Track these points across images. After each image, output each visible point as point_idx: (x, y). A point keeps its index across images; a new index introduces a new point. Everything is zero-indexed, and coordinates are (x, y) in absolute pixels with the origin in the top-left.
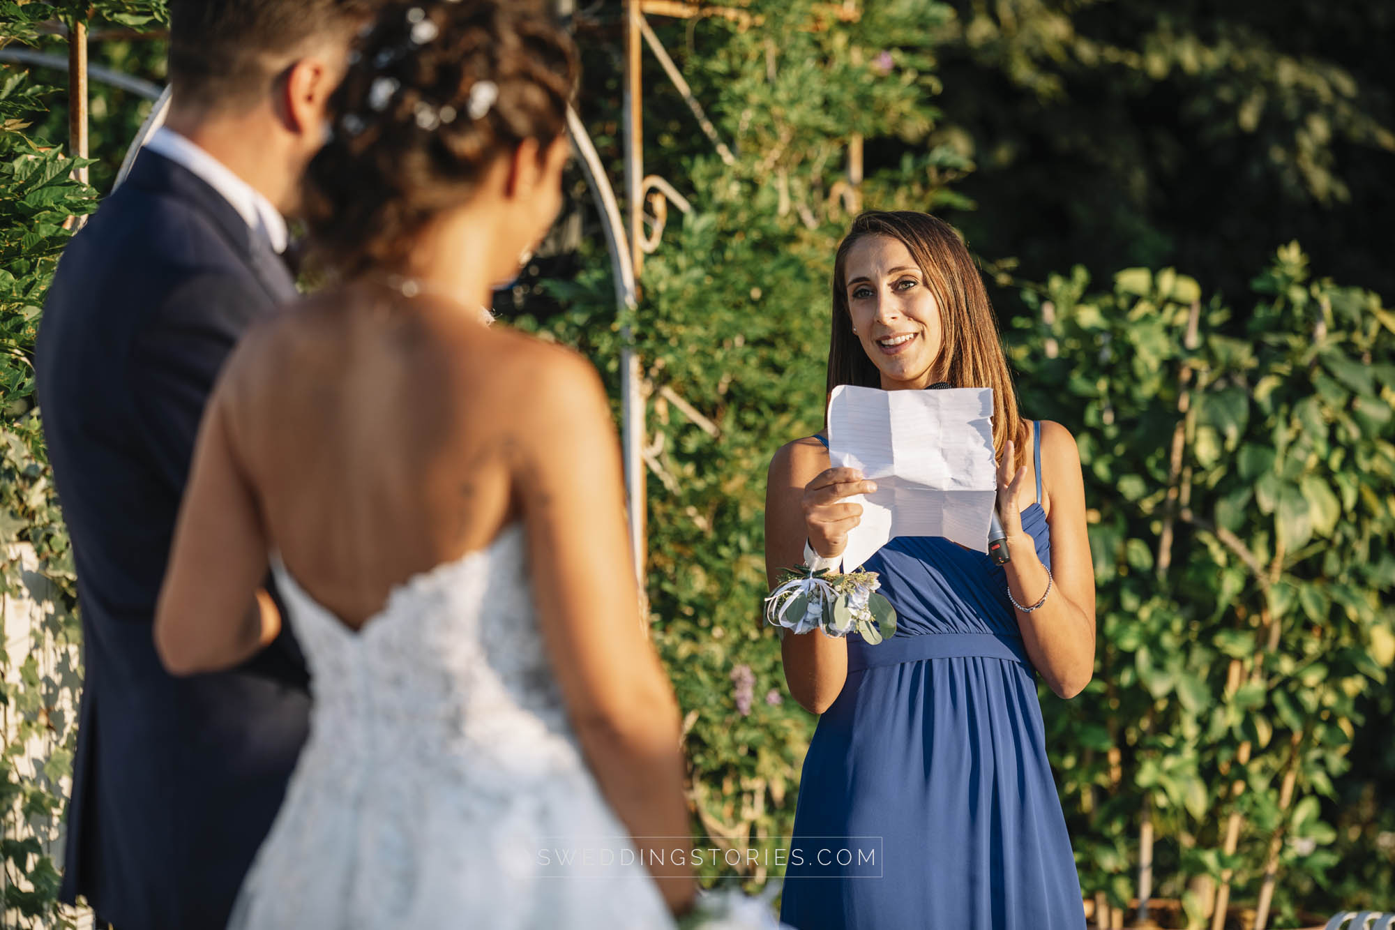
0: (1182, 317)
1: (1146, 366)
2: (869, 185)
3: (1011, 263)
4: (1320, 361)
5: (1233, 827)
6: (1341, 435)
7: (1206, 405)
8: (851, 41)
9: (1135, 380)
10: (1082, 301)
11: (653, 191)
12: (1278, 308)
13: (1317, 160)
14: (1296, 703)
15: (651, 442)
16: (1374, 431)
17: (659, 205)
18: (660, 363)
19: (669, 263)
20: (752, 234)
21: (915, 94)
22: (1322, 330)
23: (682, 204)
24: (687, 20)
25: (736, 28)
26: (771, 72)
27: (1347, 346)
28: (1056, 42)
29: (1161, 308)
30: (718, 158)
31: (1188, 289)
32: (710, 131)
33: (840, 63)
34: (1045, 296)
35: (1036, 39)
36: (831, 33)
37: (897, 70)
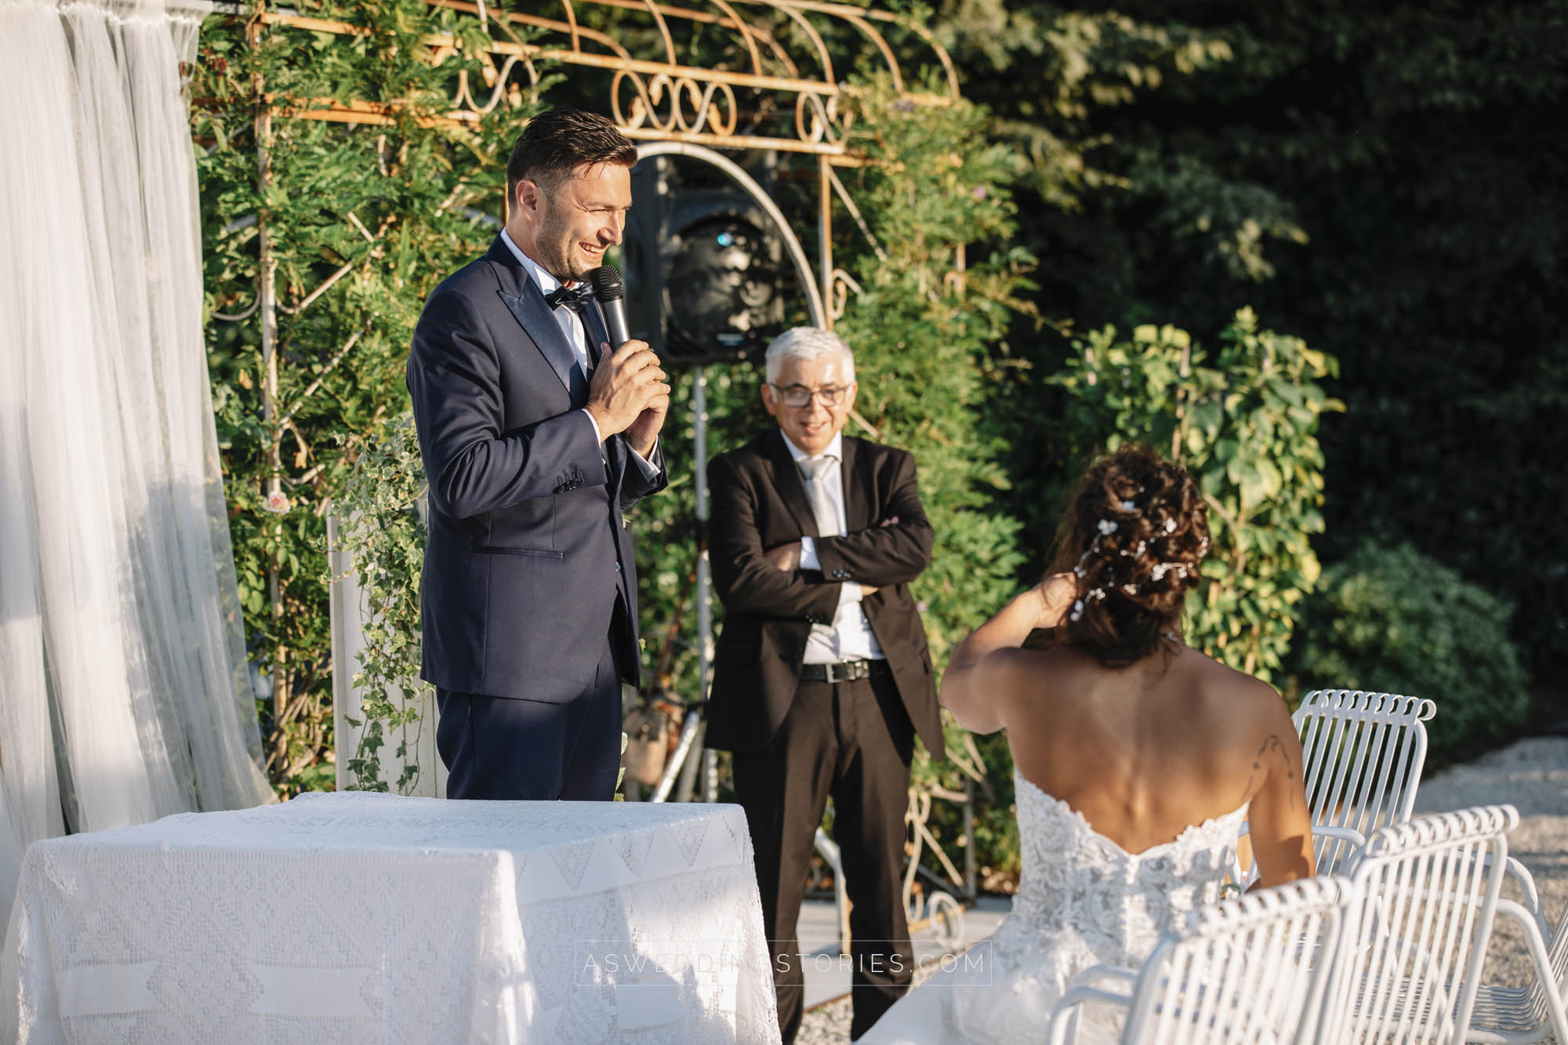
0: (1178, 357)
1: (1156, 388)
2: (971, 273)
3: (1069, 322)
4: (1268, 385)
6: (1281, 432)
7: (1195, 414)
8: (959, 180)
9: (1149, 398)
10: (1112, 347)
11: (838, 279)
12: (1237, 350)
13: (1251, 250)
14: (1255, 607)
16: (1303, 429)
17: (841, 288)
19: (849, 326)
20: (901, 307)
21: (1000, 213)
22: (1268, 364)
23: (855, 287)
24: (858, 169)
25: (888, 173)
26: (911, 201)
27: (1284, 374)
28: (1073, 172)
29: (1164, 351)
30: (877, 257)
31: (1182, 338)
32: (871, 240)
33: (952, 194)
34: (1087, 344)
35: (1059, 169)
36: (945, 175)
37: (989, 198)
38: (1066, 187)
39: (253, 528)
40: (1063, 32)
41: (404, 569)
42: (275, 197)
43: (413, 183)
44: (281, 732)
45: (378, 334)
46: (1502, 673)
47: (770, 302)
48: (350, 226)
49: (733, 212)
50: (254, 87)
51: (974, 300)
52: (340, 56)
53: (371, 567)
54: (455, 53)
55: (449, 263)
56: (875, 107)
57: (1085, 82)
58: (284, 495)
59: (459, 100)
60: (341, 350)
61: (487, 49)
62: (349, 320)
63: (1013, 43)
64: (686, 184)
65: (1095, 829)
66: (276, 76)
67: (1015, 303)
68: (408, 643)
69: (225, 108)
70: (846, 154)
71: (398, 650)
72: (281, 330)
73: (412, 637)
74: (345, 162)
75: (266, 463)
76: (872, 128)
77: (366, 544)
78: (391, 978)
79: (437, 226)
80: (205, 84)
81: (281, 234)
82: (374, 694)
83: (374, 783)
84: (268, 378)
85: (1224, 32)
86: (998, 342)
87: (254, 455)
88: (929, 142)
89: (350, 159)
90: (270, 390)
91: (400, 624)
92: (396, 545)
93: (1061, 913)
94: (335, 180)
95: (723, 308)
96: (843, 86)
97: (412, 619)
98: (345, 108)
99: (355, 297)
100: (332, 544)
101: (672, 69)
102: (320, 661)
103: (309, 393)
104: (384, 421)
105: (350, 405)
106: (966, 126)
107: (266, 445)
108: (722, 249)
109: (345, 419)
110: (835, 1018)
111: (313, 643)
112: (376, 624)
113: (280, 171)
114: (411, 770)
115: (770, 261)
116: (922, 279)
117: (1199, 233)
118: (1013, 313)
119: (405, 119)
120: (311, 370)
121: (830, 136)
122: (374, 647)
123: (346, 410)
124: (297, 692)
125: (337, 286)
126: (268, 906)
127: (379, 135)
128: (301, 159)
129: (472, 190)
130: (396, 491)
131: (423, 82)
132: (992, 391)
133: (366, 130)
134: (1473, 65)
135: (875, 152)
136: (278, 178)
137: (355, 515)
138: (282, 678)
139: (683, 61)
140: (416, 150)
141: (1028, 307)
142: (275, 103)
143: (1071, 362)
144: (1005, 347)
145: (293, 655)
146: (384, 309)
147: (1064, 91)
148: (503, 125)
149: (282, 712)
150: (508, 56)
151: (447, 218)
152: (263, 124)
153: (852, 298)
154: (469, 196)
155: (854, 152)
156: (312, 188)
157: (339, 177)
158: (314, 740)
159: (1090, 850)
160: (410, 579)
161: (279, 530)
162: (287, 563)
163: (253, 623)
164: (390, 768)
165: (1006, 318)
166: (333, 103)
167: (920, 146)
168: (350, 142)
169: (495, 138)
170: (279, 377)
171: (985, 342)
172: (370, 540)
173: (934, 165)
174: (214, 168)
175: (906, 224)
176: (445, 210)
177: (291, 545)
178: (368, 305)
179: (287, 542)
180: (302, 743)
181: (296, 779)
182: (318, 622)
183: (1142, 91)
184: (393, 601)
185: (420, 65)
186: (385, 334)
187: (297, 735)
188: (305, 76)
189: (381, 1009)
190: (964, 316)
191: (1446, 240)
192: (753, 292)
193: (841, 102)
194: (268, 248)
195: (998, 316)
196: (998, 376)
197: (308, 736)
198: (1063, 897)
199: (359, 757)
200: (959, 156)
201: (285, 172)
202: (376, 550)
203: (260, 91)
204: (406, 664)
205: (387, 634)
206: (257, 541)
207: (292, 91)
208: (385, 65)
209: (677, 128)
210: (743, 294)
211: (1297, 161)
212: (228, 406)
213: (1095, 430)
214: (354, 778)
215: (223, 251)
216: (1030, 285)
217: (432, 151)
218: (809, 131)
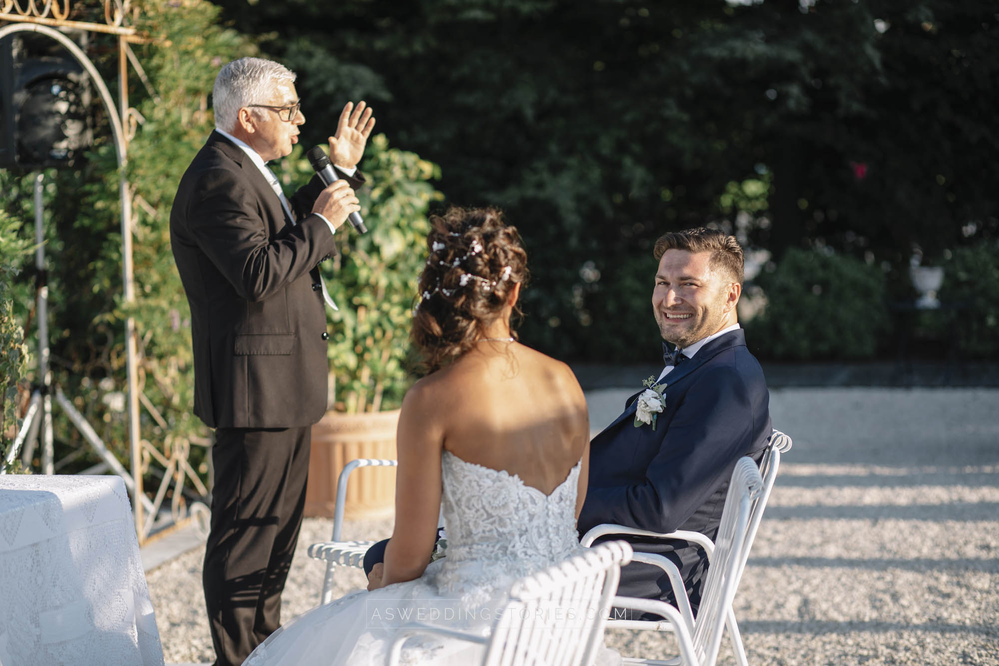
4: (398, 184)
5: (365, 374)
6: (405, 212)
8: (204, 53)
10: (301, 158)
11: (130, 116)
16: (418, 210)
17: (133, 121)
18: (135, 186)
19: (139, 144)
20: (171, 133)
22: (396, 170)
23: (142, 120)
24: (144, 45)
25: (160, 47)
26: (176, 64)
27: (407, 177)
30: (154, 101)
32: (150, 90)
33: (200, 62)
36: (195, 50)
47: (82, 132)
49: (58, 72)
64: (30, 54)
65: (525, 484)
70: (136, 34)
76: (150, 18)
88: (187, 28)
95: (49, 138)
106: (208, 18)
108: (53, 97)
115: (82, 106)
116: (184, 114)
121: (126, 23)
135: (154, 34)
155: (140, 33)
159: (525, 499)
167: (182, 30)
173: (188, 43)
175: (174, 79)
192: (71, 127)
193: (132, 2)
200: (202, 38)
209: (32, 15)
210: (63, 128)
211: (383, 52)
218: (113, 19)
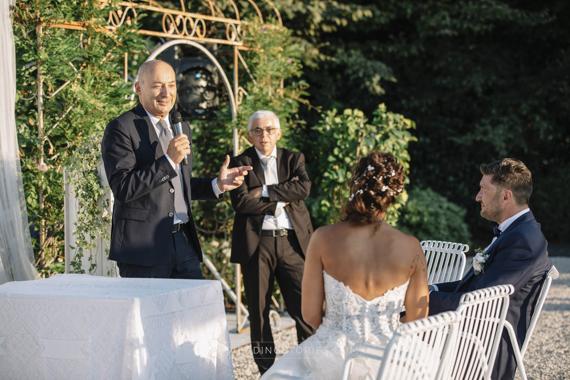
0: (359, 120)
1: (351, 131)
2: (286, 89)
3: (321, 107)
4: (391, 131)
6: (395, 148)
7: (365, 141)
8: (282, 56)
9: (349, 135)
10: (335, 116)
11: (240, 90)
12: (379, 118)
13: (377, 84)
15: (239, 148)
16: (403, 147)
17: (241, 94)
18: (241, 130)
19: (244, 107)
20: (262, 101)
21: (297, 68)
22: (391, 123)
23: (246, 93)
24: (248, 51)
25: (258, 53)
26: (266, 62)
27: (396, 127)
28: (315, 55)
29: (354, 118)
30: (253, 83)
31: (361, 114)
32: (251, 76)
33: (280, 61)
34: (326, 115)
35: (311, 54)
36: (277, 54)
37: (293, 63)
38: (314, 60)
39: (34, 176)
40: (313, 6)
41: (92, 192)
42: (43, 55)
43: (92, 51)
44: (43, 251)
45: (79, 106)
46: (462, 234)
47: (214, 98)
48: (70, 67)
49: (201, 66)
50: (36, 15)
51: (287, 99)
52: (67, 5)
53: (80, 191)
54: (108, 5)
55: (105, 81)
56: (254, 29)
57: (321, 24)
58: (45, 164)
59: (109, 21)
60: (66, 112)
61: (120, 4)
62: (69, 101)
63: (295, 9)
64: (185, 56)
65: (353, 292)
66: (44, 11)
67: (301, 100)
68: (93, 219)
69: (26, 22)
70: (243, 46)
71: (90, 221)
72: (44, 104)
73: (94, 216)
74: (69, 43)
75: (39, 153)
76: (252, 36)
77: (78, 182)
78: (93, 344)
79: (101, 67)
80: (19, 13)
81: (46, 69)
82: (80, 238)
83: (79, 270)
84: (40, 121)
85: (369, 7)
86: (295, 114)
87: (34, 150)
88: (273, 42)
89: (71, 42)
90: (40, 126)
91: (90, 212)
92: (89, 183)
93: (342, 323)
94: (65, 49)
95: (197, 100)
96: (243, 22)
97: (95, 210)
98: (69, 23)
99: (72, 92)
100: (65, 182)
101: (184, 13)
102: (57, 225)
103: (54, 127)
104: (81, 137)
105: (69, 133)
106: (285, 37)
107: (38, 146)
108: (197, 79)
109: (67, 137)
110: (237, 355)
111: (55, 219)
112: (81, 212)
113: (45, 46)
114: (94, 266)
115: (214, 84)
116: (270, 91)
117: (358, 78)
118: (301, 104)
119: (89, 28)
120: (55, 119)
121: (238, 39)
122: (80, 220)
123: (67, 134)
124: (49, 236)
125: (65, 89)
126: (47, 317)
127: (81, 33)
128: (53, 42)
129: (113, 55)
130: (90, 163)
131: (97, 15)
132: (293, 132)
133: (76, 32)
134: (455, 21)
135: (254, 45)
136: (44, 48)
137: (74, 172)
138: (43, 231)
139: (188, 10)
140: (93, 40)
141: (306, 102)
142: (44, 21)
143: (321, 122)
144: (297, 116)
145: (47, 223)
146: (83, 97)
147: (313, 27)
148: (125, 31)
149: (43, 243)
150: (126, 7)
151: (105, 65)
152: (39, 29)
153: (245, 96)
154: (113, 57)
155: (246, 45)
156: (57, 52)
157: (67, 49)
158: (54, 254)
159: (352, 300)
160: (94, 195)
161: (43, 177)
162: (46, 189)
163: (33, 211)
164: (86, 265)
165: (298, 106)
166: (64, 22)
167: (269, 43)
168: (71, 36)
169: (122, 36)
170: (44, 121)
171: (290, 114)
172: (80, 181)
173: (274, 50)
174: (21, 44)
175: (265, 71)
176: (104, 62)
177: (47, 183)
178: (77, 95)
179: (46, 181)
180: (50, 255)
181: (48, 268)
182: (57, 211)
183: (340, 27)
184: (88, 203)
185: (96, 8)
186: (82, 106)
187: (48, 252)
188: (55, 12)
189: (89, 356)
190: (283, 104)
191: (444, 82)
192: (208, 95)
193: (242, 27)
194: (40, 74)
195: (295, 105)
196: (294, 126)
197: (52, 252)
198: (343, 318)
199: (74, 261)
200: (282, 47)
201: (47, 47)
202: (82, 185)
203: (39, 17)
204: (92, 227)
205: (85, 216)
206: (35, 181)
207: (50, 17)
208: (83, 9)
209: (185, 35)
210: (204, 95)
211: (393, 53)
212: (25, 131)
213: (329, 146)
214: (72, 268)
215: (24, 75)
216: (306, 94)
217: (100, 40)
218: (231, 37)
